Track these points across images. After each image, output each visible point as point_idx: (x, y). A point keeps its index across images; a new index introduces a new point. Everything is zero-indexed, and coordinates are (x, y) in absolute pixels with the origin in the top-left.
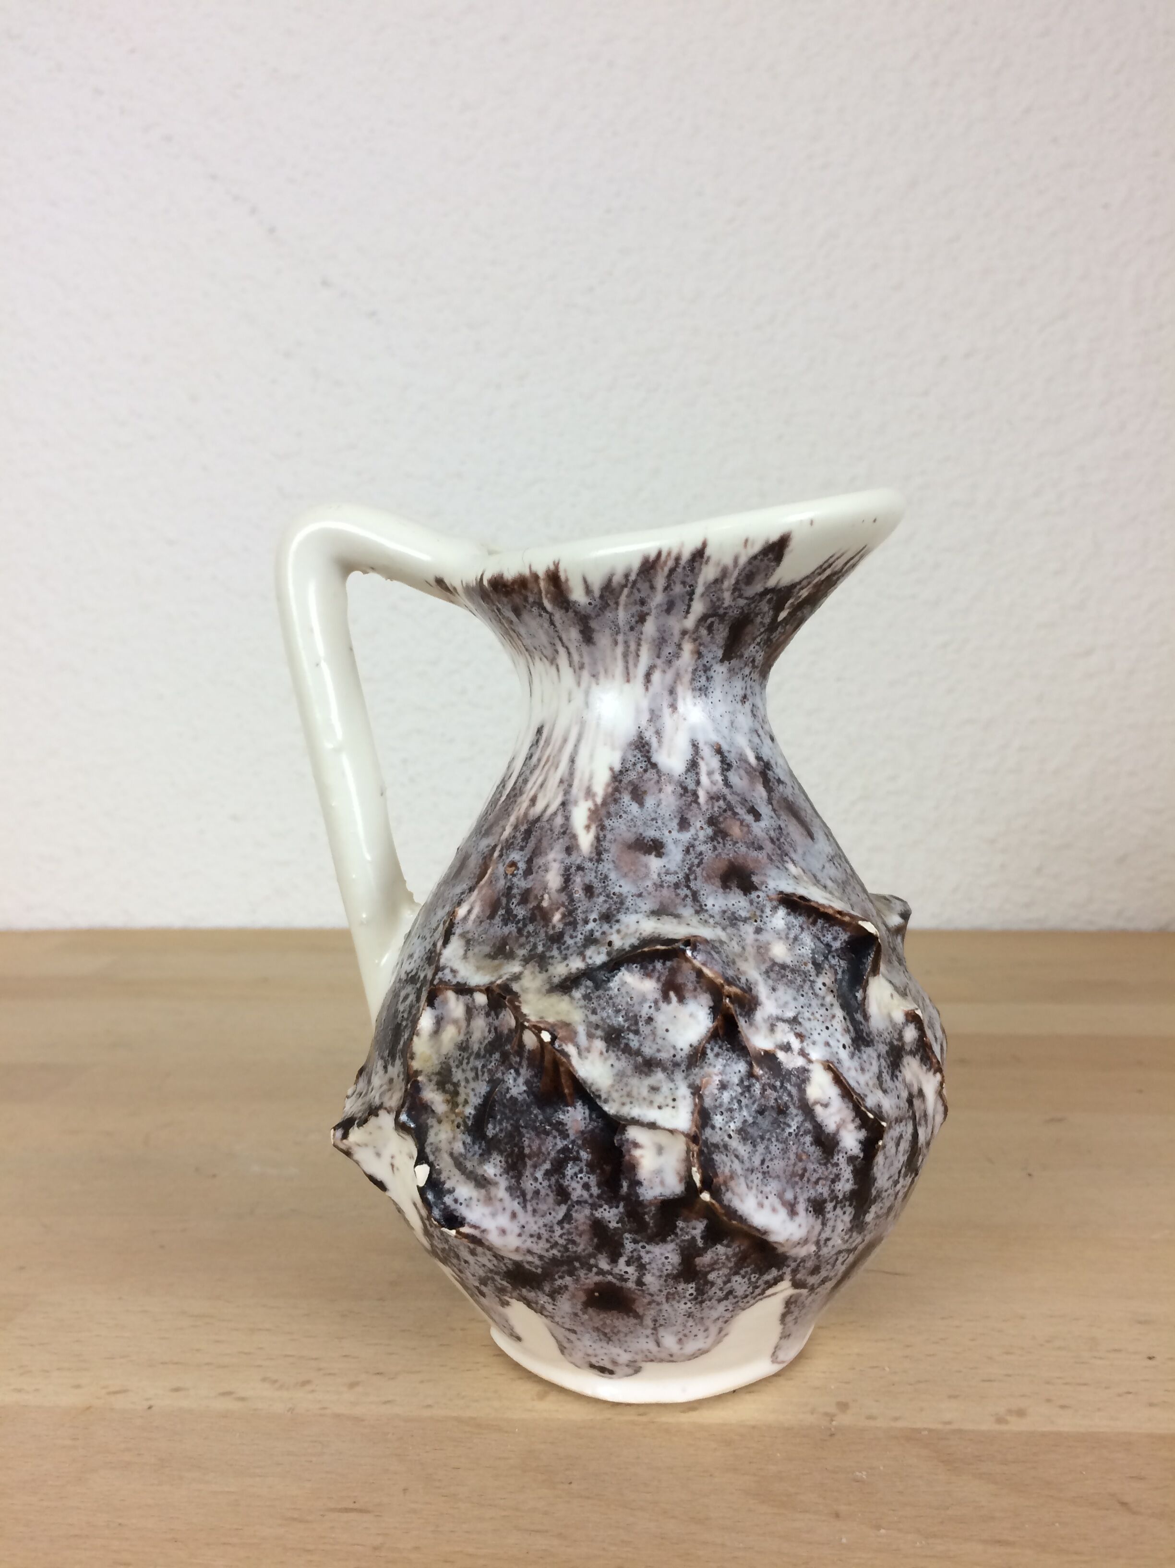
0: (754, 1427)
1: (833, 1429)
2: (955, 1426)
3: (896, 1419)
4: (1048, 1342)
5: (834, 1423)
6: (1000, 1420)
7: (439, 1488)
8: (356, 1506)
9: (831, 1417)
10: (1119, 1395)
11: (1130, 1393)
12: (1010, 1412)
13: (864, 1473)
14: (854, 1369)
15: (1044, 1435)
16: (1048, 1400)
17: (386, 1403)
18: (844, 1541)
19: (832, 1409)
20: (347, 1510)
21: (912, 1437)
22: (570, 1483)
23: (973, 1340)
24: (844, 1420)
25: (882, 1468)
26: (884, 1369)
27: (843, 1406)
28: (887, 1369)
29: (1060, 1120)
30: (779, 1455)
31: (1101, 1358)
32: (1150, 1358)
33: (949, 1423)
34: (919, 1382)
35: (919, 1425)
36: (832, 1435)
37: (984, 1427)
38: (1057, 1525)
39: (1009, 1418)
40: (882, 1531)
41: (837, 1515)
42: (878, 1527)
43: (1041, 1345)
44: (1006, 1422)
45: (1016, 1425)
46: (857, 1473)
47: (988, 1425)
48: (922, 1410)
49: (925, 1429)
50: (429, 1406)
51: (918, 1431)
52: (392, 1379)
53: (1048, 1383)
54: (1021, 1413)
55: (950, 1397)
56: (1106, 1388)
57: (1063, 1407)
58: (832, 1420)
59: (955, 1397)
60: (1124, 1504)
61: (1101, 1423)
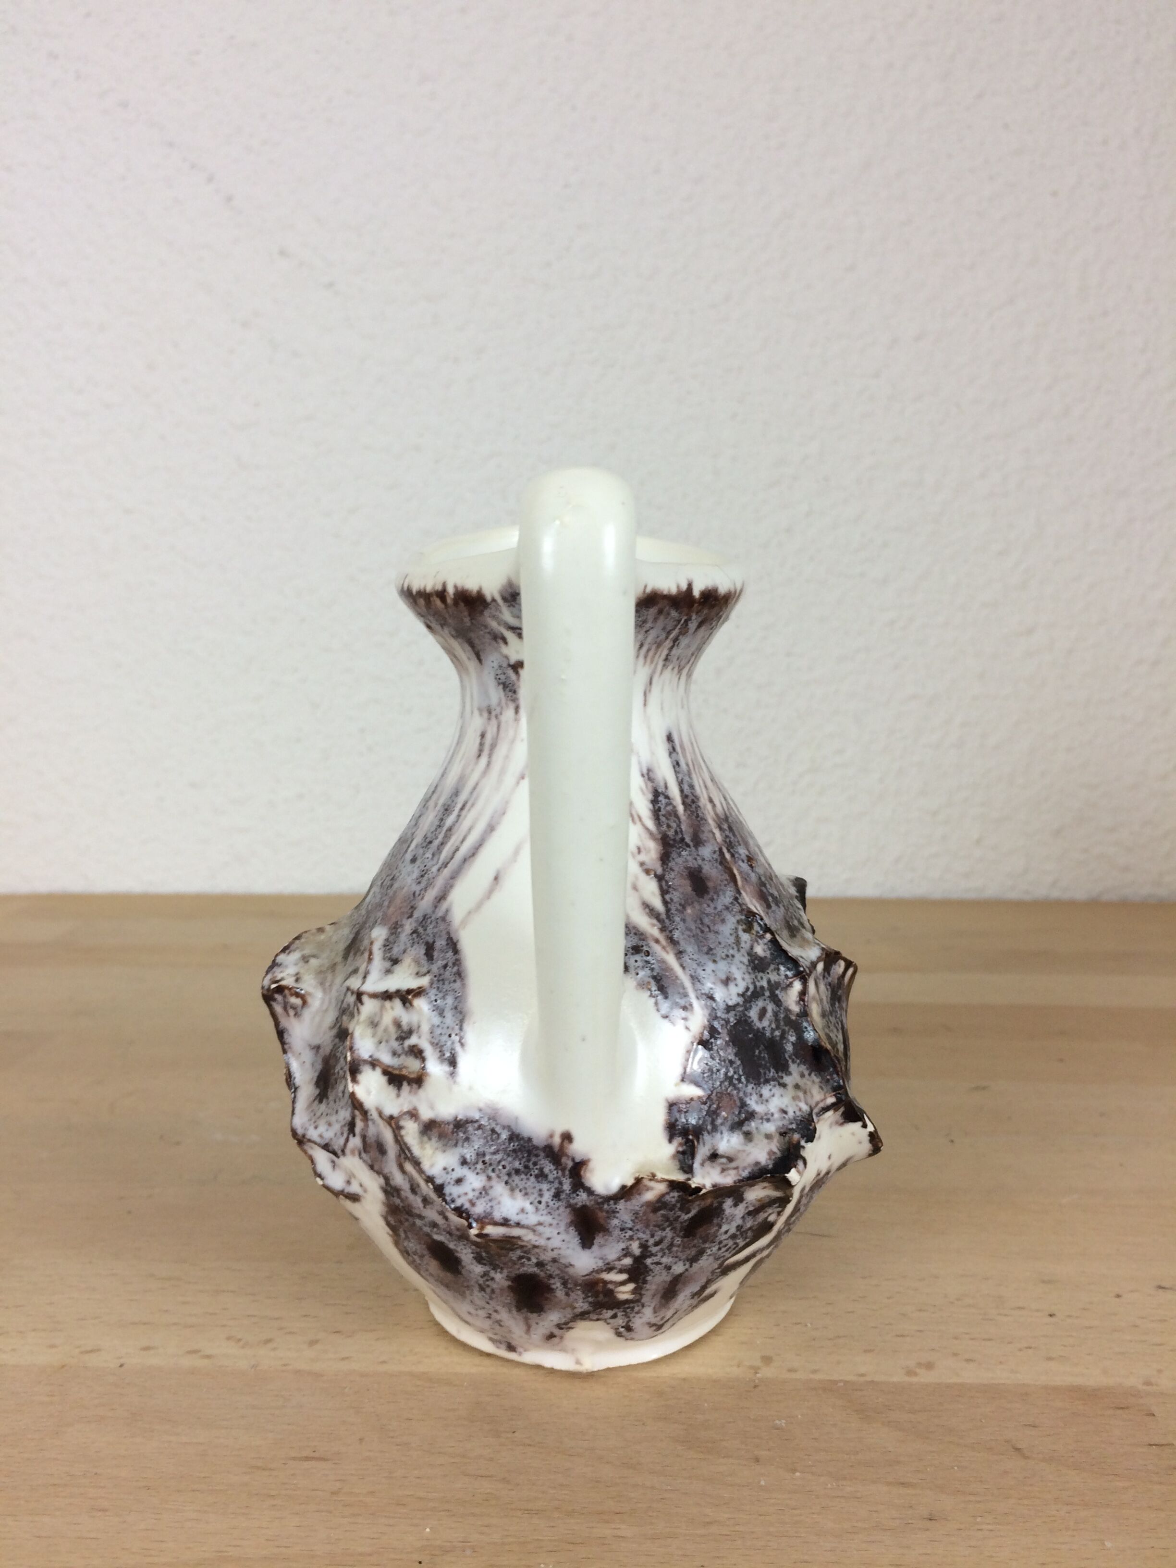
0: (684, 1379)
1: (757, 1381)
2: (868, 1378)
3: (815, 1371)
4: (958, 1300)
5: (758, 1375)
6: (910, 1373)
7: (392, 1437)
8: (316, 1455)
9: (756, 1369)
10: (1020, 1350)
11: (1030, 1348)
12: (920, 1365)
13: (784, 1421)
14: (778, 1325)
15: (949, 1386)
16: (955, 1355)
17: (343, 1359)
18: (763, 1483)
19: (758, 1363)
20: (307, 1459)
21: (830, 1388)
22: (514, 1432)
23: (889, 1298)
24: (767, 1372)
25: (800, 1416)
26: (806, 1325)
27: (767, 1360)
28: (809, 1325)
29: (984, 1088)
30: (706, 1405)
31: (1006, 1315)
32: (1051, 1315)
33: (862, 1375)
34: (839, 1337)
35: (835, 1377)
36: (755, 1387)
37: (895, 1379)
38: (956, 1468)
39: (918, 1370)
40: (798, 1474)
41: (757, 1460)
42: (794, 1471)
43: (952, 1303)
44: (916, 1374)
45: (925, 1377)
46: (777, 1422)
47: (899, 1377)
48: (839, 1363)
49: (841, 1381)
50: (384, 1362)
51: (835, 1382)
52: (350, 1336)
53: (956, 1338)
54: (929, 1366)
55: (865, 1351)
56: (1010, 1343)
57: (968, 1361)
58: (756, 1373)
59: (870, 1351)
60: (1017, 1450)
61: (1001, 1376)
